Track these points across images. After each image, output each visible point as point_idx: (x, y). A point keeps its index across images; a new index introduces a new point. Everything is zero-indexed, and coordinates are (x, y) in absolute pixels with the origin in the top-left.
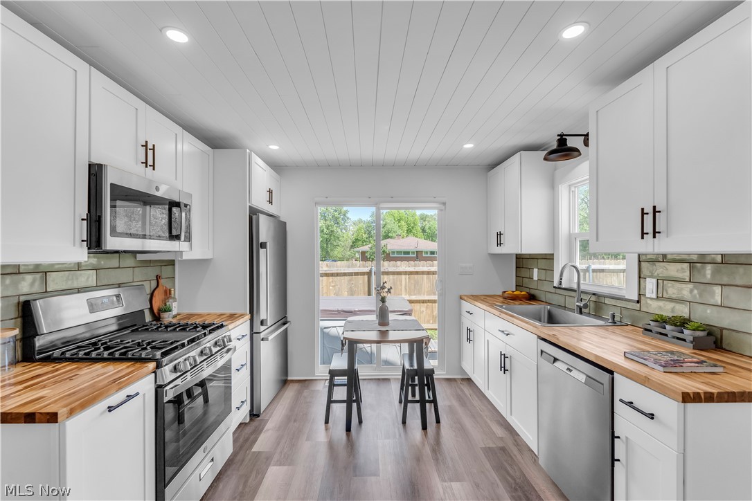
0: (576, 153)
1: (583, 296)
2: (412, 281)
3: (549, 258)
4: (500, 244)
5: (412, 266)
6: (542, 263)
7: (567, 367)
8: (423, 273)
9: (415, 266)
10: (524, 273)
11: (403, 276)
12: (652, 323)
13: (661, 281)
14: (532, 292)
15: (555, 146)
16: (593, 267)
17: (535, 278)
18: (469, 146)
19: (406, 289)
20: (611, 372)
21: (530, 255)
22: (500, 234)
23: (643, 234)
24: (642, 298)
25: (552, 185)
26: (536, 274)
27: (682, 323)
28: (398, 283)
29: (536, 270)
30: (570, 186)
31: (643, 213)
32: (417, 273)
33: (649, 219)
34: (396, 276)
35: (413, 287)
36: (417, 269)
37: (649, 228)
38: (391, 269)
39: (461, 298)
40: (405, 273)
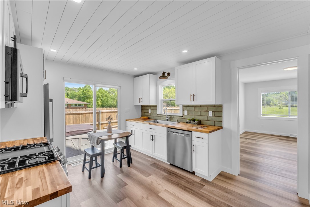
0: (167, 78)
1: (168, 116)
2: (85, 117)
3: (155, 106)
4: (141, 102)
5: (84, 111)
6: (152, 108)
7: (177, 133)
8: (89, 113)
9: (86, 110)
10: (145, 111)
11: (80, 115)
12: (188, 121)
13: (188, 111)
14: (149, 117)
15: (162, 75)
16: (174, 109)
17: (150, 112)
18: (136, 69)
19: (81, 121)
20: (191, 131)
21: (147, 105)
22: (141, 99)
23: (191, 100)
24: (184, 115)
25: (157, 85)
26: (150, 111)
27: (194, 120)
28: (78, 118)
29: (150, 110)
30: (161, 86)
31: (191, 96)
32: (87, 113)
33: (192, 97)
34: (76, 115)
35: (85, 120)
36: (87, 112)
37: (192, 99)
38: (74, 112)
39: (126, 120)
40: (81, 114)
